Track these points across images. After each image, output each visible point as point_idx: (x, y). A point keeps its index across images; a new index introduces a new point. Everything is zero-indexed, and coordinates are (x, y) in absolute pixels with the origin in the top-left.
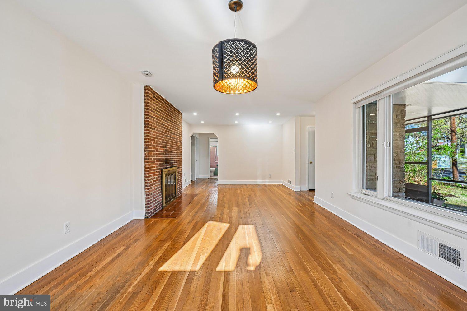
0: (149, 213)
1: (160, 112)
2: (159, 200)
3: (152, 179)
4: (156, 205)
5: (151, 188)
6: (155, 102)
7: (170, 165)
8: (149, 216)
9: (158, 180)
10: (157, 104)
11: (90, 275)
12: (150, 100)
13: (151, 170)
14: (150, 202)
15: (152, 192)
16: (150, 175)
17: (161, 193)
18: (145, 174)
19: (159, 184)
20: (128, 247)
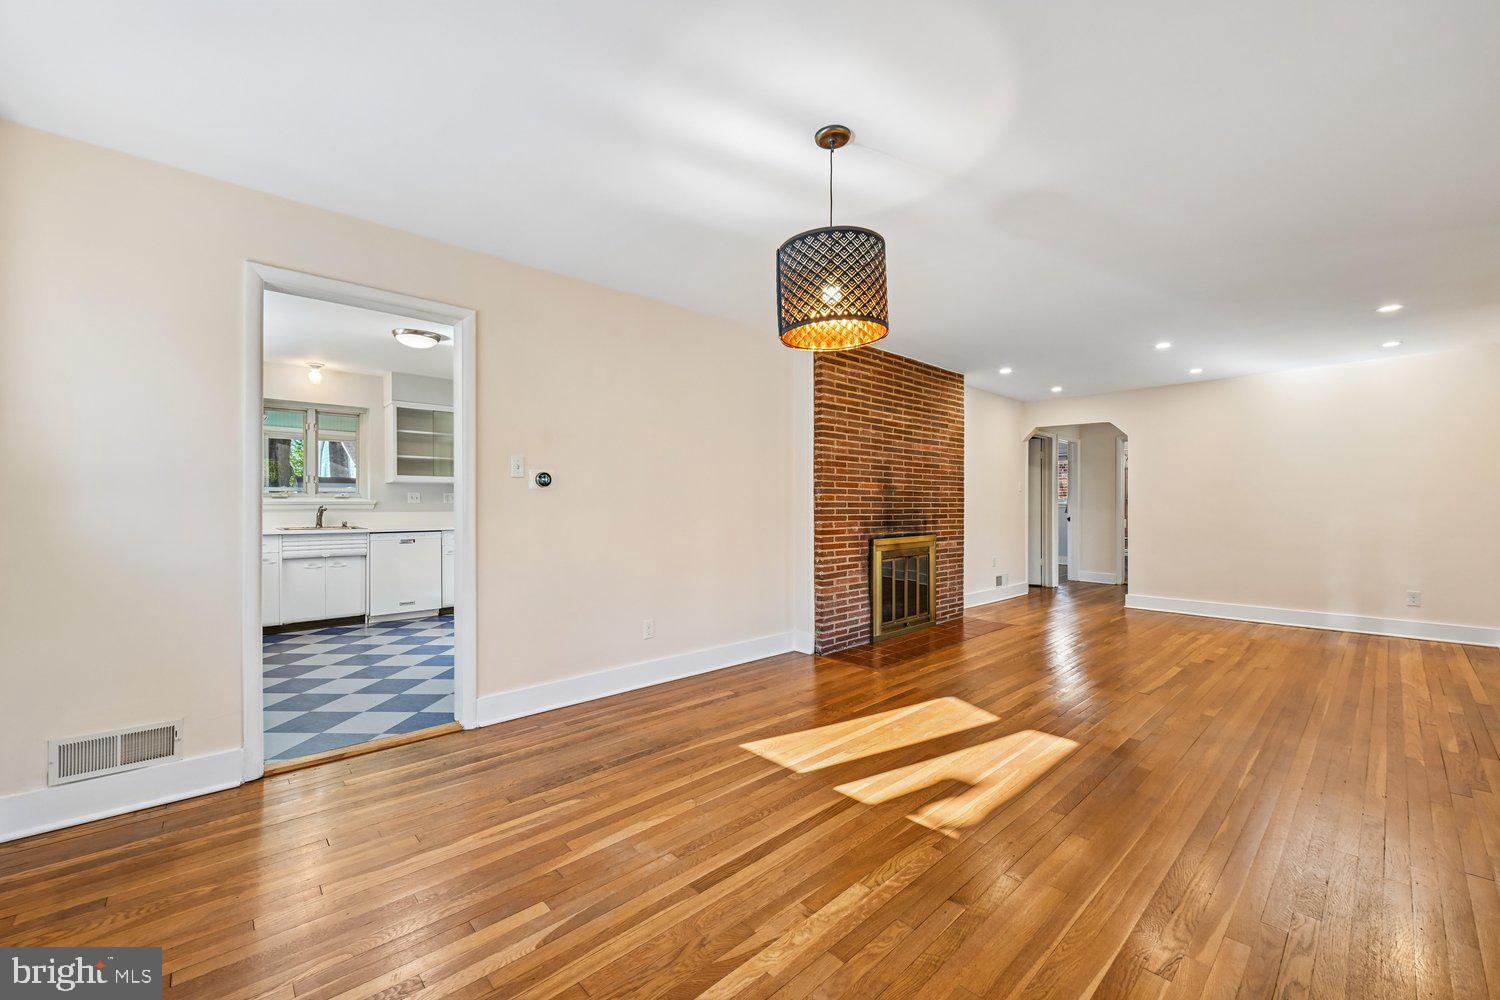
0: (823, 644)
1: (863, 390)
2: (860, 618)
3: (834, 561)
4: (848, 628)
5: (831, 583)
6: (846, 369)
7: (904, 529)
8: (825, 651)
9: (856, 566)
10: (854, 370)
11: (654, 714)
12: (828, 366)
13: (831, 539)
14: (825, 618)
15: (834, 595)
16: (826, 551)
17: (867, 602)
18: (816, 547)
19: (860, 576)
20: (736, 695)
